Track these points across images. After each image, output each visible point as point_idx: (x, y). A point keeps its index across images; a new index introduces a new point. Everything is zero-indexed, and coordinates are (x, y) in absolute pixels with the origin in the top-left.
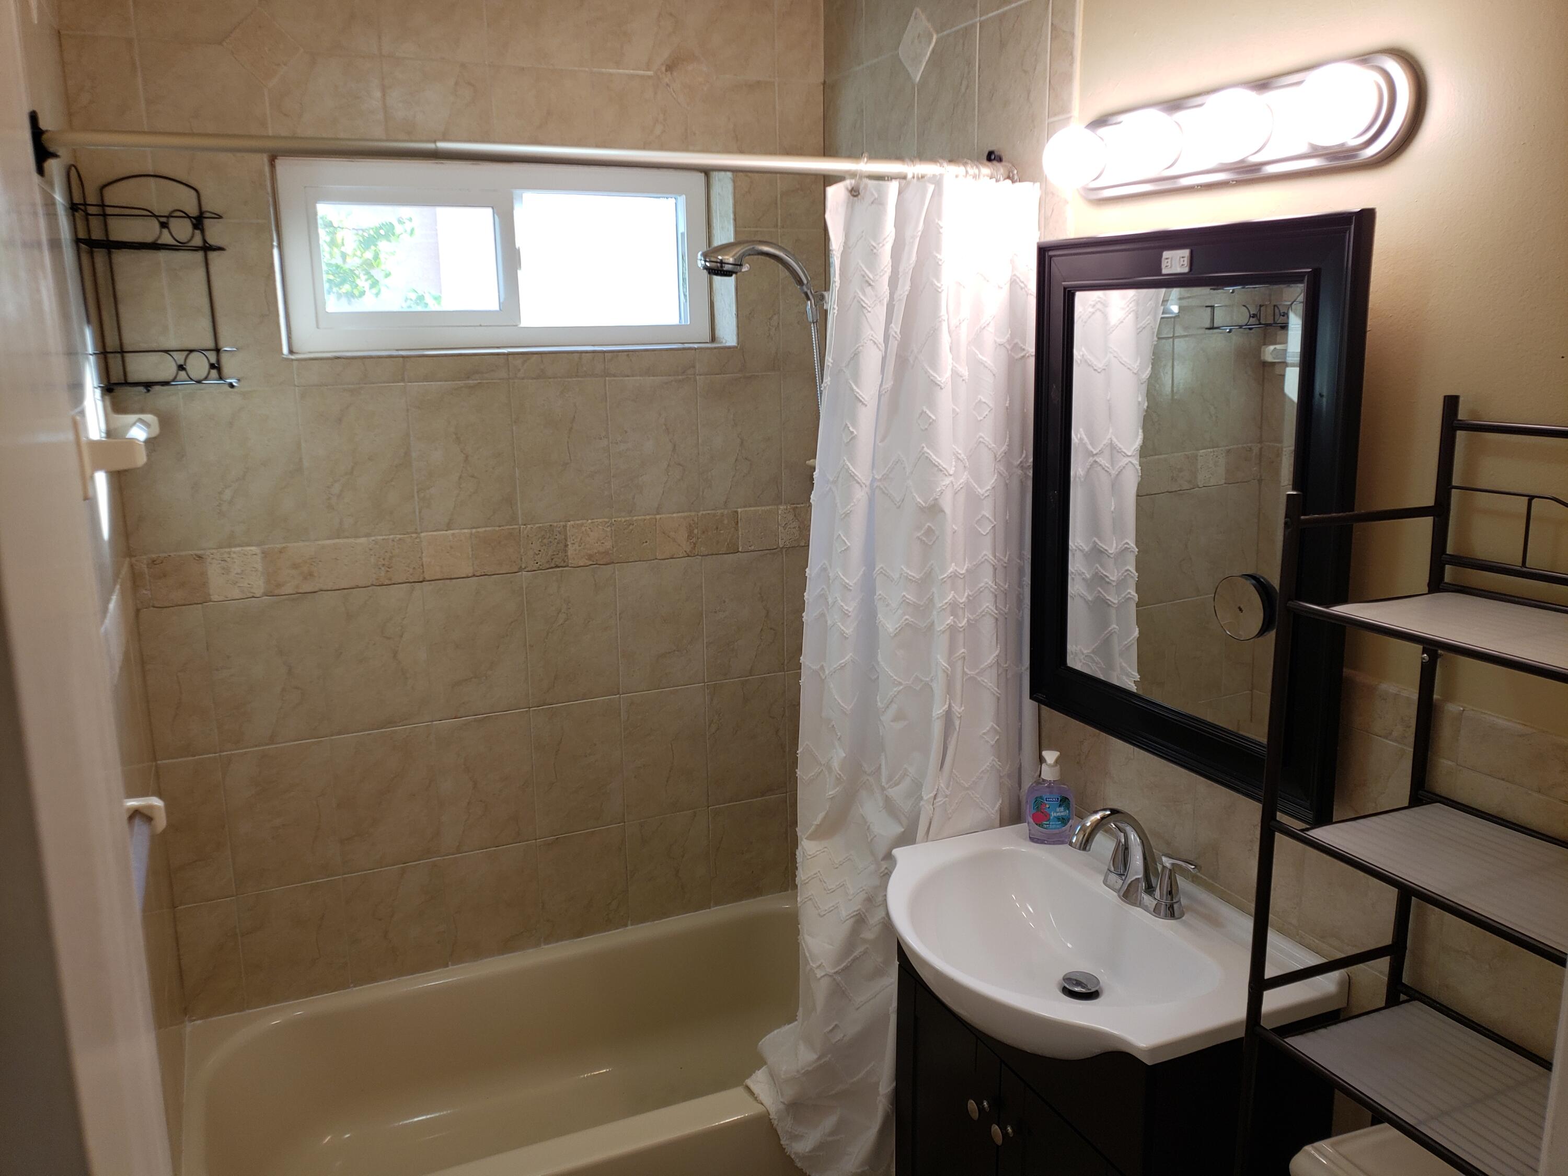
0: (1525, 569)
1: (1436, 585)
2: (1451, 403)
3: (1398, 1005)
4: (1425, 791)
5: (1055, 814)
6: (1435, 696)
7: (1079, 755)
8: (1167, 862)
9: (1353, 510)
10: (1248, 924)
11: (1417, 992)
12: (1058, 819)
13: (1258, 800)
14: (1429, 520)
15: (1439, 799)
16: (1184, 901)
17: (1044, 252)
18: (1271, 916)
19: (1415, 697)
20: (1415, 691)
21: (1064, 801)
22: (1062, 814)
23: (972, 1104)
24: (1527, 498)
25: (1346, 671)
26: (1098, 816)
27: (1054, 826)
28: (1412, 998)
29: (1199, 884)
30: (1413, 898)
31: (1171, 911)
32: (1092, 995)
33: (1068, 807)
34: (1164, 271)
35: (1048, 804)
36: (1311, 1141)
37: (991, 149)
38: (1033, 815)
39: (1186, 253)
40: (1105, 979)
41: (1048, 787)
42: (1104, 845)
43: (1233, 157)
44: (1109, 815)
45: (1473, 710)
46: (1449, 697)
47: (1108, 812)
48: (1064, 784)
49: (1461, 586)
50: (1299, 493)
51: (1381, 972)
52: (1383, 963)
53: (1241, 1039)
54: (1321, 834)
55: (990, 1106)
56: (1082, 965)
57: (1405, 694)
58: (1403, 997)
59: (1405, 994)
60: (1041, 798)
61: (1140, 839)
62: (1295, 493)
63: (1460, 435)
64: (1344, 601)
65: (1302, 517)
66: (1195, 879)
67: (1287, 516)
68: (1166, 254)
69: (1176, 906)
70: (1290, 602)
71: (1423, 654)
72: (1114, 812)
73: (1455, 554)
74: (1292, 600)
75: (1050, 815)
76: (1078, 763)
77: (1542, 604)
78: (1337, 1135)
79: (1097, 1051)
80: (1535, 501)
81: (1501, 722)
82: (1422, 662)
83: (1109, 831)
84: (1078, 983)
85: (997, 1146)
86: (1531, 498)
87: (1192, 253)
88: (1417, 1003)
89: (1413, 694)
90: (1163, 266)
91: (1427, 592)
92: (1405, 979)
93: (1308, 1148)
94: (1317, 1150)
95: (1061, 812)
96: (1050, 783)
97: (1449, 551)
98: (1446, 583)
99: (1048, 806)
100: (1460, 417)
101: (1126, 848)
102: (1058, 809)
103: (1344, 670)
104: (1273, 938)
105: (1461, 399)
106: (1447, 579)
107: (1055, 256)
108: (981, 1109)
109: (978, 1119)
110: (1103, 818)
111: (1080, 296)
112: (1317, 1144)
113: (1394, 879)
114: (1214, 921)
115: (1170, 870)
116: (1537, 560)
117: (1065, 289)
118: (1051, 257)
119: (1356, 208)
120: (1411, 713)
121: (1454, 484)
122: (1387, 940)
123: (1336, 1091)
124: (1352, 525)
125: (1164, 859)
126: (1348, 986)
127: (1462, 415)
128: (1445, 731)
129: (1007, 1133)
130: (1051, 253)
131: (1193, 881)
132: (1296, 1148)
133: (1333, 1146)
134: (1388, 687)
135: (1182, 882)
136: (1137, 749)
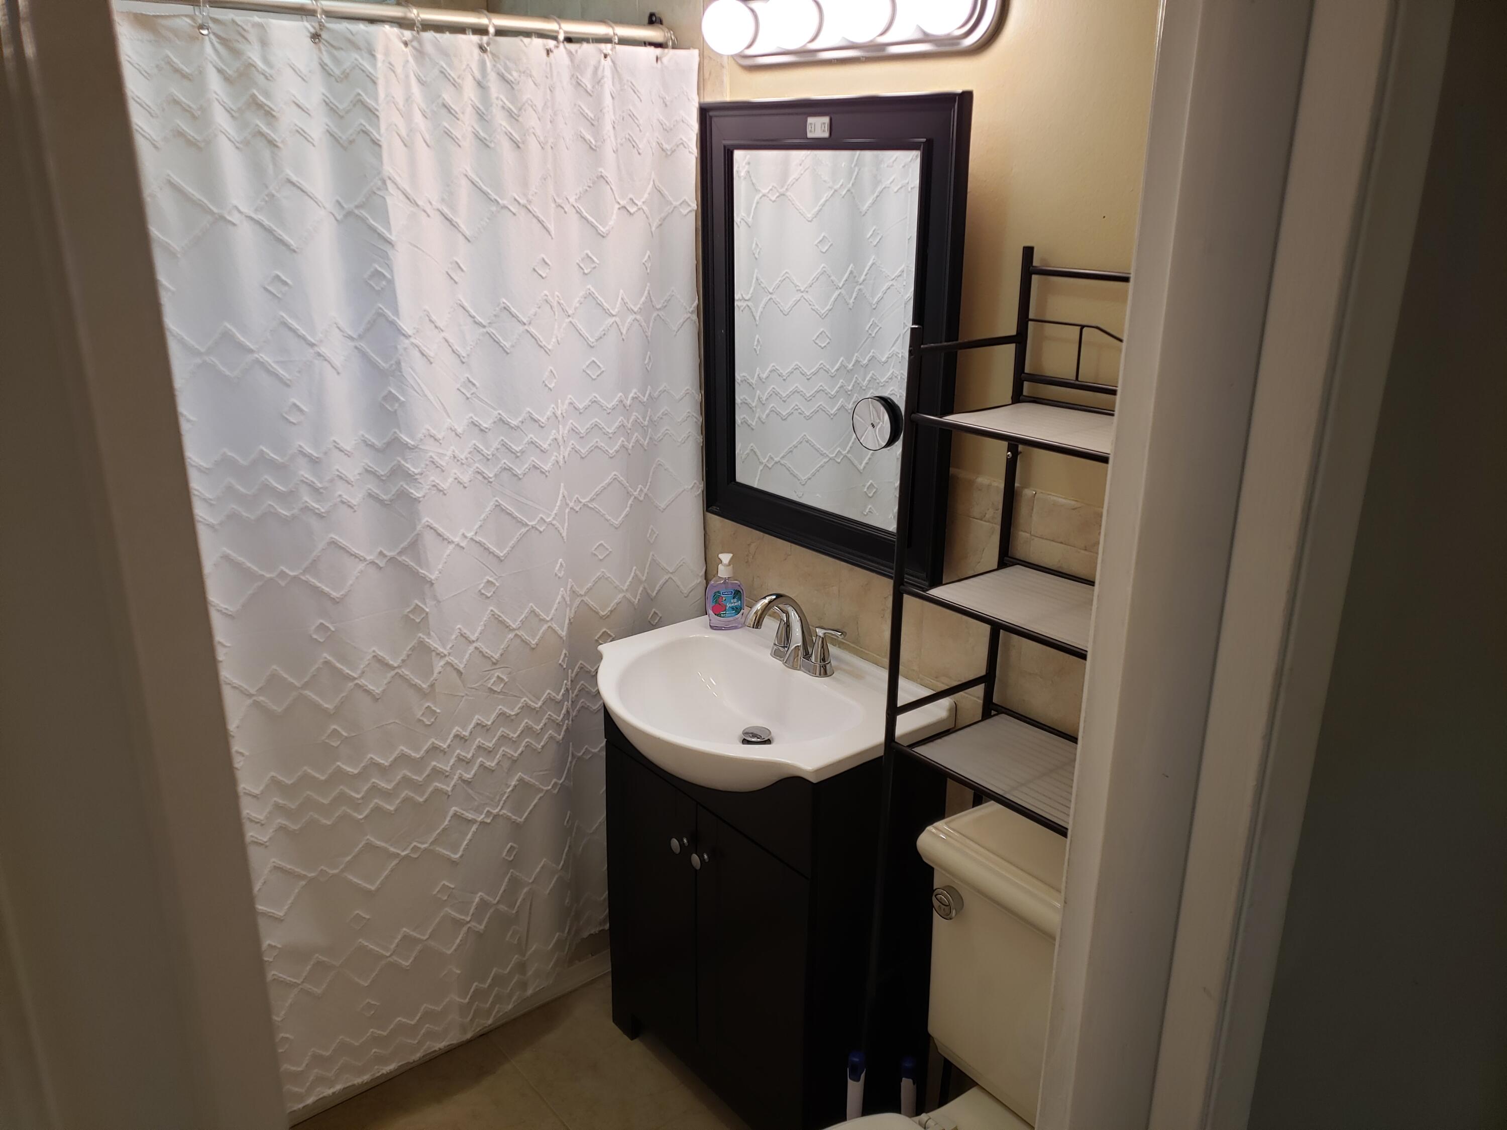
0: (1077, 382)
1: (1018, 397)
2: (1028, 252)
3: (990, 718)
4: (1010, 557)
5: (730, 605)
6: (1017, 485)
7: (747, 556)
8: (820, 632)
9: (957, 340)
10: (885, 675)
11: (1002, 707)
12: (733, 608)
13: (891, 577)
14: (1011, 348)
15: (1018, 562)
16: (833, 663)
17: (706, 113)
18: (901, 667)
19: (1002, 486)
20: (1001, 481)
21: (737, 594)
22: (736, 604)
23: (675, 842)
24: (1079, 328)
25: (952, 470)
26: (766, 601)
27: (730, 615)
28: (999, 712)
29: (845, 649)
30: (1001, 630)
31: (824, 671)
32: (768, 742)
33: (740, 599)
34: (810, 135)
35: (725, 597)
36: (931, 821)
37: (653, 11)
38: (713, 607)
39: (826, 120)
40: (775, 732)
41: (724, 583)
42: (771, 625)
43: (862, 38)
44: (775, 599)
45: (1042, 493)
46: (1026, 485)
47: (774, 597)
48: (737, 580)
49: (1034, 398)
50: (920, 326)
51: (978, 698)
52: (979, 690)
53: (881, 757)
54: (936, 592)
55: (688, 842)
56: (756, 722)
57: (995, 484)
58: (993, 712)
59: (994, 710)
60: (719, 592)
61: (799, 617)
62: (917, 326)
63: (1035, 278)
64: (951, 412)
65: (922, 346)
66: (841, 645)
67: (910, 346)
68: (810, 120)
69: (828, 666)
70: (913, 415)
71: (1008, 451)
72: (779, 596)
73: (1032, 372)
74: (915, 413)
75: (726, 606)
76: (747, 562)
77: (1089, 409)
78: (948, 817)
79: (775, 779)
80: (1085, 329)
81: (1062, 501)
82: (1007, 459)
83: (774, 616)
84: (754, 735)
85: (696, 870)
86: (1082, 327)
87: (831, 120)
88: (1003, 715)
89: (1000, 484)
90: (808, 129)
91: (1010, 402)
92: (995, 700)
93: (930, 828)
94: (936, 828)
95: (736, 603)
96: (725, 580)
97: (1027, 370)
98: (1024, 396)
99: (724, 599)
100: (1035, 264)
101: (788, 626)
102: (732, 601)
103: (951, 469)
104: (902, 682)
105: (1035, 250)
106: (1025, 393)
107: (716, 116)
108: (682, 844)
109: (680, 853)
110: (770, 602)
111: (738, 154)
112: (936, 824)
113: (988, 619)
114: (858, 675)
115: (823, 638)
116: (1086, 376)
117: (725, 147)
118: (711, 117)
119: (959, 90)
120: (999, 499)
121: (1031, 316)
122: (983, 672)
123: (948, 779)
124: (957, 352)
125: (817, 630)
126: (955, 710)
127: (1036, 262)
128: (1023, 510)
129: (704, 860)
130: (711, 113)
131: (839, 647)
132: (921, 829)
133: (946, 823)
134: (982, 480)
135: (833, 650)
136: (793, 545)
